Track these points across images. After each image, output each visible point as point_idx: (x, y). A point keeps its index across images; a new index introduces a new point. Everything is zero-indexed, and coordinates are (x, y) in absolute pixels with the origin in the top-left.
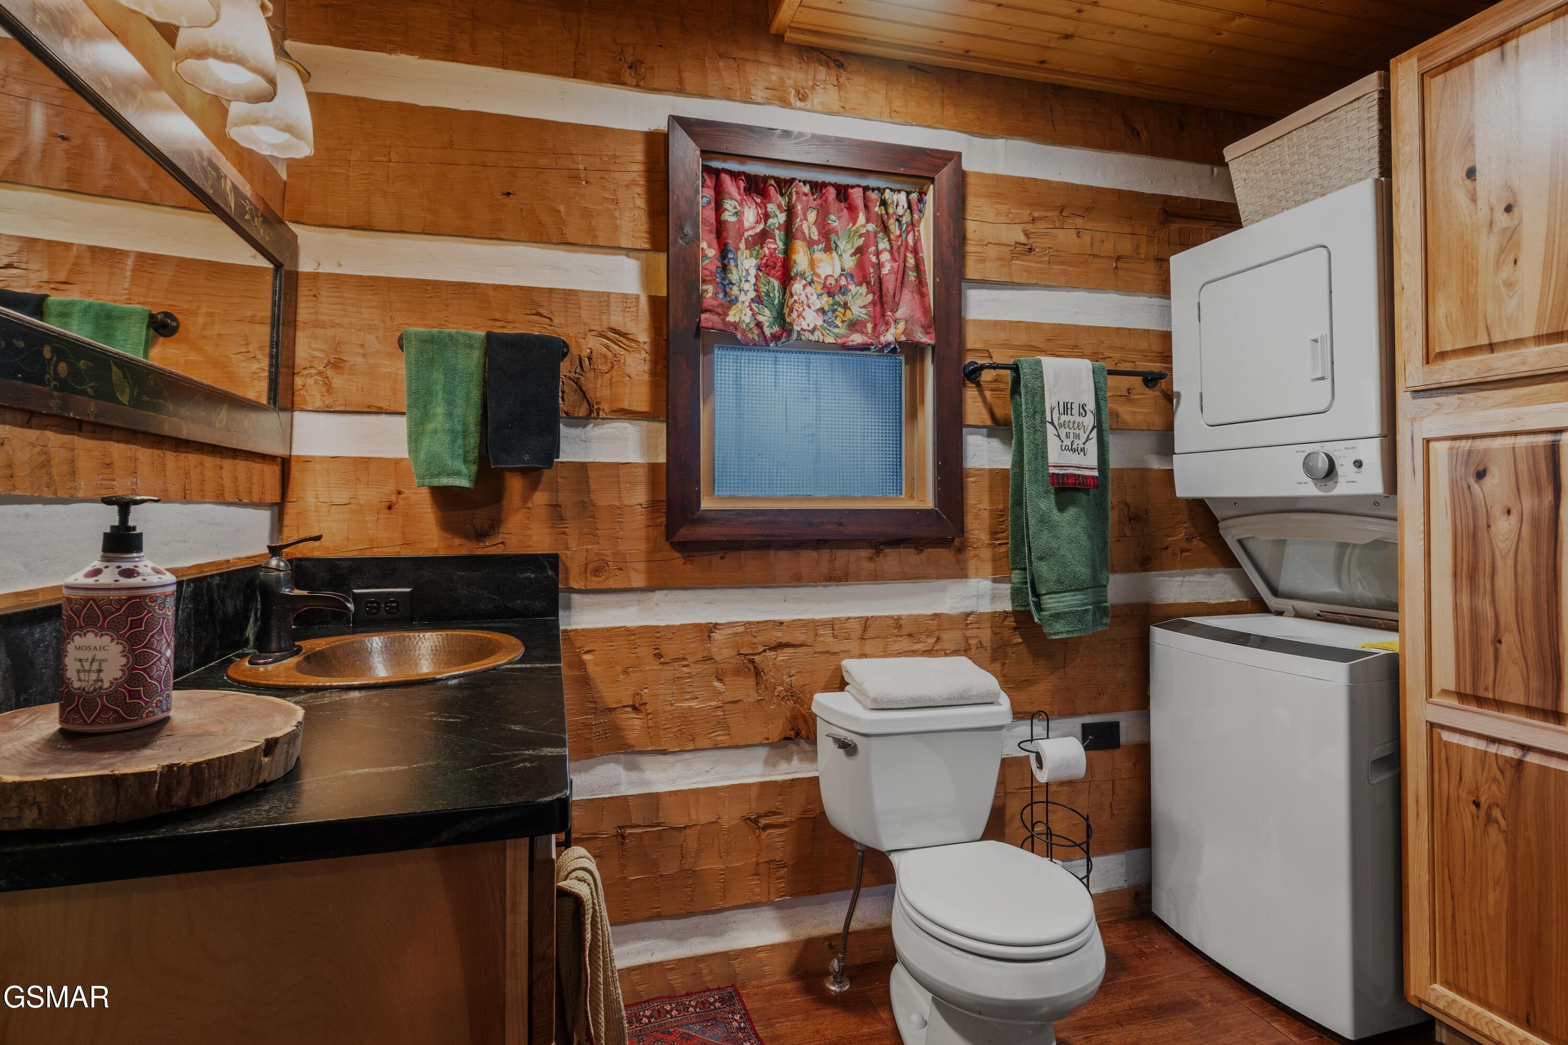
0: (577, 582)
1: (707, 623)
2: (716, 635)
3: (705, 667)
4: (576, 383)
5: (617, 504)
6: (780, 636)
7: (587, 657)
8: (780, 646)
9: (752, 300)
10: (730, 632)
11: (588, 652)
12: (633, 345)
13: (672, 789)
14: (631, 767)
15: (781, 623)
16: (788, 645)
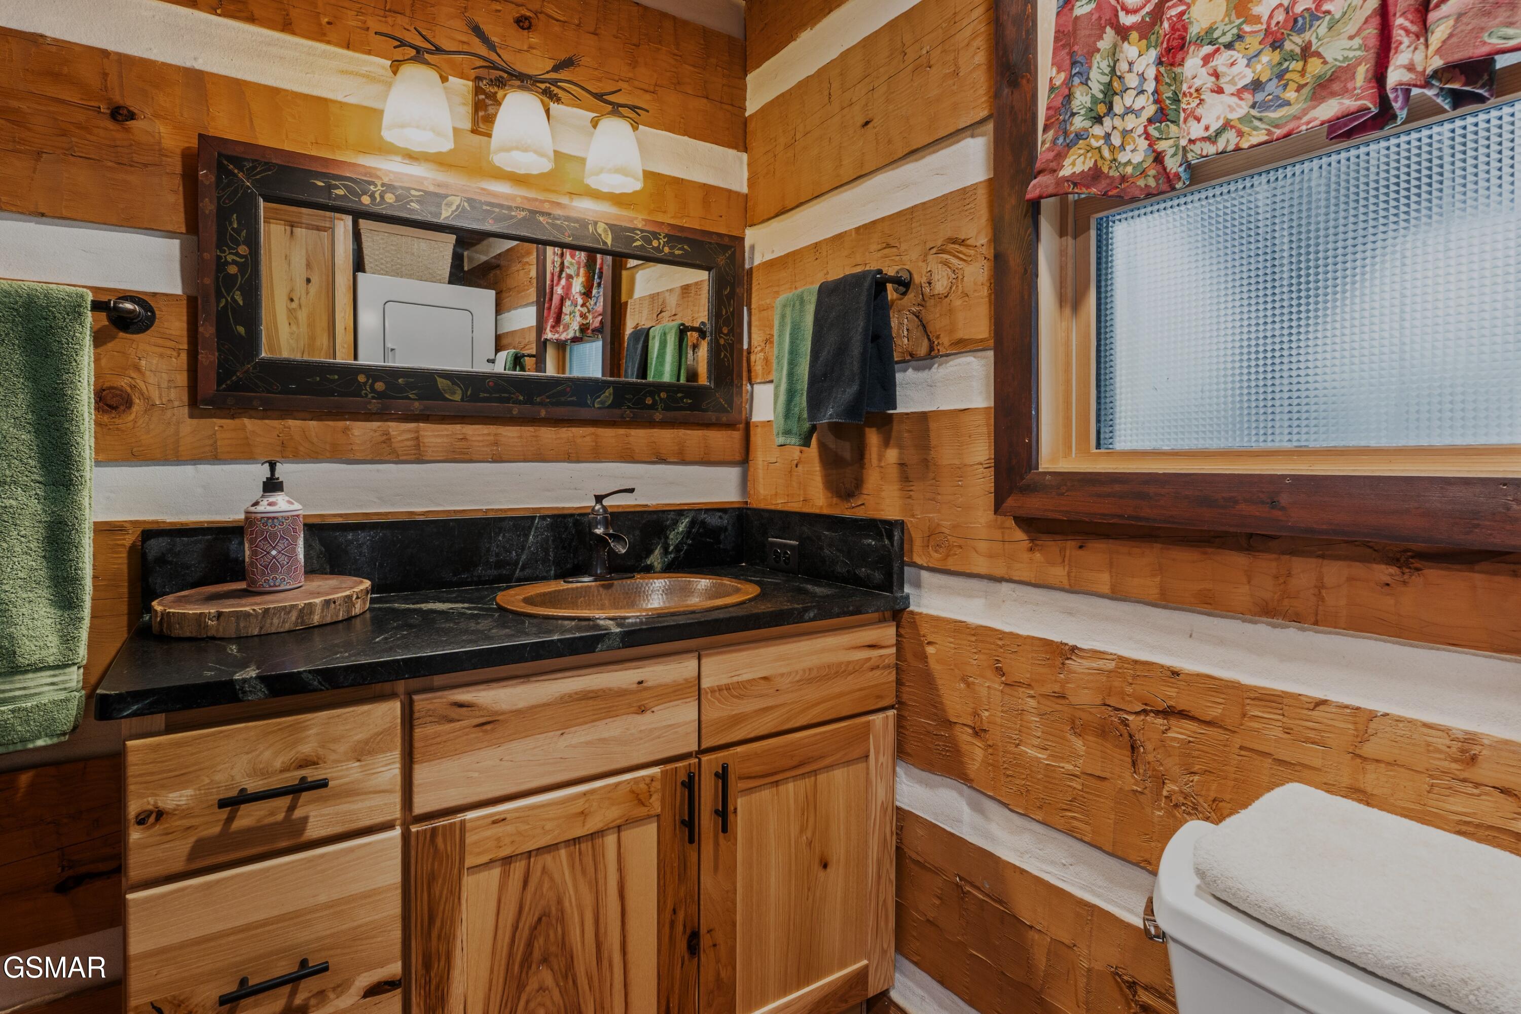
0: (920, 556)
1: (1061, 643)
2: (1076, 665)
3: (1059, 707)
4: (917, 317)
5: (957, 462)
6: (1170, 695)
7: (930, 650)
8: (1169, 713)
9: (1150, 121)
10: (1094, 665)
11: (929, 643)
12: (972, 252)
13: (1017, 863)
14: (977, 808)
15: (1175, 673)
16: (1183, 714)
